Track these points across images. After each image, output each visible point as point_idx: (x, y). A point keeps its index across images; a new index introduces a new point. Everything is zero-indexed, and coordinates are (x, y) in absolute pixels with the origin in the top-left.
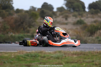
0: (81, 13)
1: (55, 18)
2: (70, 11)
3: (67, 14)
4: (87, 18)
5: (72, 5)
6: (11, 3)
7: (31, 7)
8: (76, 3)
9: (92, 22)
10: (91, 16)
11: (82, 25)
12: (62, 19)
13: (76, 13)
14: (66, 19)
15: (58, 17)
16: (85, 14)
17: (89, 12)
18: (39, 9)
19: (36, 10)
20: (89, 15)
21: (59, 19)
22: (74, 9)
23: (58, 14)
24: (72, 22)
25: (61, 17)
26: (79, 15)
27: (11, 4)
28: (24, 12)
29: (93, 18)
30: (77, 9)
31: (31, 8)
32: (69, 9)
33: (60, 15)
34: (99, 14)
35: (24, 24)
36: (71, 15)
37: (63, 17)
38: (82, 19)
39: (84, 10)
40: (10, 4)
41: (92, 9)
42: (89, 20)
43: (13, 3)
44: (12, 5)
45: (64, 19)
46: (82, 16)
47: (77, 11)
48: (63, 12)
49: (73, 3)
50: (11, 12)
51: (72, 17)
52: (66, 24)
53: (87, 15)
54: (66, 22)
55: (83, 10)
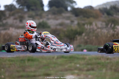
0: (39, 13)
1: (5, 19)
3: (20, 14)
4: (48, 19)
5: (25, 2)
10: (53, 16)
12: (15, 21)
13: (31, 13)
14: (21, 21)
15: (8, 18)
16: (44, 15)
20: (50, 16)
22: (29, 7)
25: (12, 18)
26: (37, 15)
29: (57, 19)
30: (33, 8)
32: (21, 7)
34: (64, 15)
36: (26, 16)
37: (15, 19)
39: (43, 10)
41: (54, 8)
45: (18, 21)
46: (41, 16)
47: (33, 10)
51: (27, 18)
53: (47, 15)
54: (21, 25)
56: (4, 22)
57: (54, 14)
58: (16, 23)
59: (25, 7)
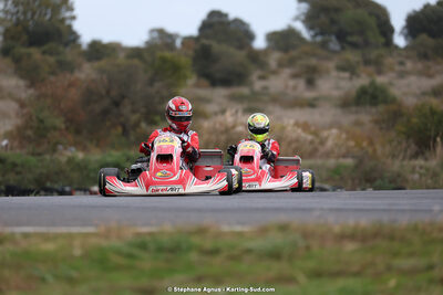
0: (373, 54)
1: (262, 78)
2: (324, 45)
3: (313, 62)
4: (402, 75)
5: (333, 22)
6: (68, 14)
7: (152, 31)
8: (350, 14)
9: (424, 94)
10: (420, 66)
11: (381, 108)
12: (292, 83)
13: (352, 56)
14: (310, 83)
15: (274, 73)
16: (389, 61)
17: (406, 48)
18: (187, 40)
19: (178, 43)
20: (409, 65)
21: (279, 83)
22: (341, 37)
23: (273, 60)
24: (336, 93)
25: (287, 72)
26: (367, 62)
27: (68, 22)
28: (122, 56)
29: (430, 76)
30: (355, 39)
31: (156, 35)
32: (319, 39)
33: (281, 65)
35: (126, 109)
36: (331, 65)
37: (295, 76)
38: (381, 80)
39: (389, 43)
40: (63, 20)
41: (424, 37)
42: (409, 87)
43: (74, 18)
44: (70, 27)
45: (301, 84)
46: (379, 66)
47: (354, 46)
48: (294, 53)
49: (337, 10)
50: (69, 55)
51: (334, 73)
52: (312, 104)
53: (402, 63)
54: (309, 95)
55: (382, 40)
56: (258, 85)
57: (424, 56)
58: (295, 88)
59: (333, 38)
